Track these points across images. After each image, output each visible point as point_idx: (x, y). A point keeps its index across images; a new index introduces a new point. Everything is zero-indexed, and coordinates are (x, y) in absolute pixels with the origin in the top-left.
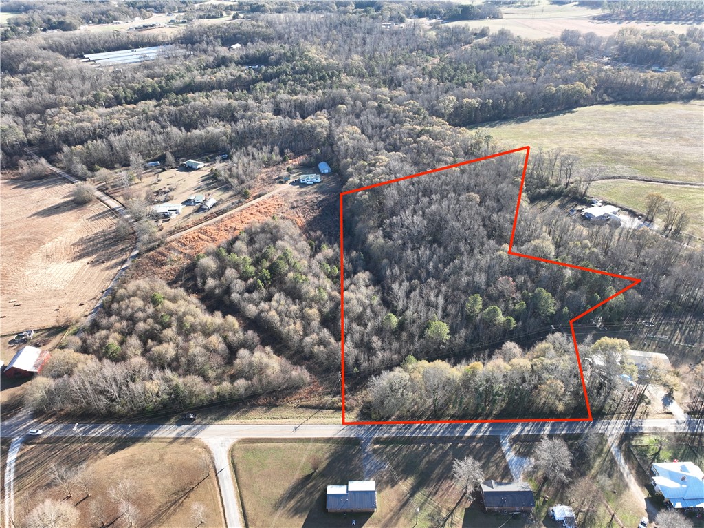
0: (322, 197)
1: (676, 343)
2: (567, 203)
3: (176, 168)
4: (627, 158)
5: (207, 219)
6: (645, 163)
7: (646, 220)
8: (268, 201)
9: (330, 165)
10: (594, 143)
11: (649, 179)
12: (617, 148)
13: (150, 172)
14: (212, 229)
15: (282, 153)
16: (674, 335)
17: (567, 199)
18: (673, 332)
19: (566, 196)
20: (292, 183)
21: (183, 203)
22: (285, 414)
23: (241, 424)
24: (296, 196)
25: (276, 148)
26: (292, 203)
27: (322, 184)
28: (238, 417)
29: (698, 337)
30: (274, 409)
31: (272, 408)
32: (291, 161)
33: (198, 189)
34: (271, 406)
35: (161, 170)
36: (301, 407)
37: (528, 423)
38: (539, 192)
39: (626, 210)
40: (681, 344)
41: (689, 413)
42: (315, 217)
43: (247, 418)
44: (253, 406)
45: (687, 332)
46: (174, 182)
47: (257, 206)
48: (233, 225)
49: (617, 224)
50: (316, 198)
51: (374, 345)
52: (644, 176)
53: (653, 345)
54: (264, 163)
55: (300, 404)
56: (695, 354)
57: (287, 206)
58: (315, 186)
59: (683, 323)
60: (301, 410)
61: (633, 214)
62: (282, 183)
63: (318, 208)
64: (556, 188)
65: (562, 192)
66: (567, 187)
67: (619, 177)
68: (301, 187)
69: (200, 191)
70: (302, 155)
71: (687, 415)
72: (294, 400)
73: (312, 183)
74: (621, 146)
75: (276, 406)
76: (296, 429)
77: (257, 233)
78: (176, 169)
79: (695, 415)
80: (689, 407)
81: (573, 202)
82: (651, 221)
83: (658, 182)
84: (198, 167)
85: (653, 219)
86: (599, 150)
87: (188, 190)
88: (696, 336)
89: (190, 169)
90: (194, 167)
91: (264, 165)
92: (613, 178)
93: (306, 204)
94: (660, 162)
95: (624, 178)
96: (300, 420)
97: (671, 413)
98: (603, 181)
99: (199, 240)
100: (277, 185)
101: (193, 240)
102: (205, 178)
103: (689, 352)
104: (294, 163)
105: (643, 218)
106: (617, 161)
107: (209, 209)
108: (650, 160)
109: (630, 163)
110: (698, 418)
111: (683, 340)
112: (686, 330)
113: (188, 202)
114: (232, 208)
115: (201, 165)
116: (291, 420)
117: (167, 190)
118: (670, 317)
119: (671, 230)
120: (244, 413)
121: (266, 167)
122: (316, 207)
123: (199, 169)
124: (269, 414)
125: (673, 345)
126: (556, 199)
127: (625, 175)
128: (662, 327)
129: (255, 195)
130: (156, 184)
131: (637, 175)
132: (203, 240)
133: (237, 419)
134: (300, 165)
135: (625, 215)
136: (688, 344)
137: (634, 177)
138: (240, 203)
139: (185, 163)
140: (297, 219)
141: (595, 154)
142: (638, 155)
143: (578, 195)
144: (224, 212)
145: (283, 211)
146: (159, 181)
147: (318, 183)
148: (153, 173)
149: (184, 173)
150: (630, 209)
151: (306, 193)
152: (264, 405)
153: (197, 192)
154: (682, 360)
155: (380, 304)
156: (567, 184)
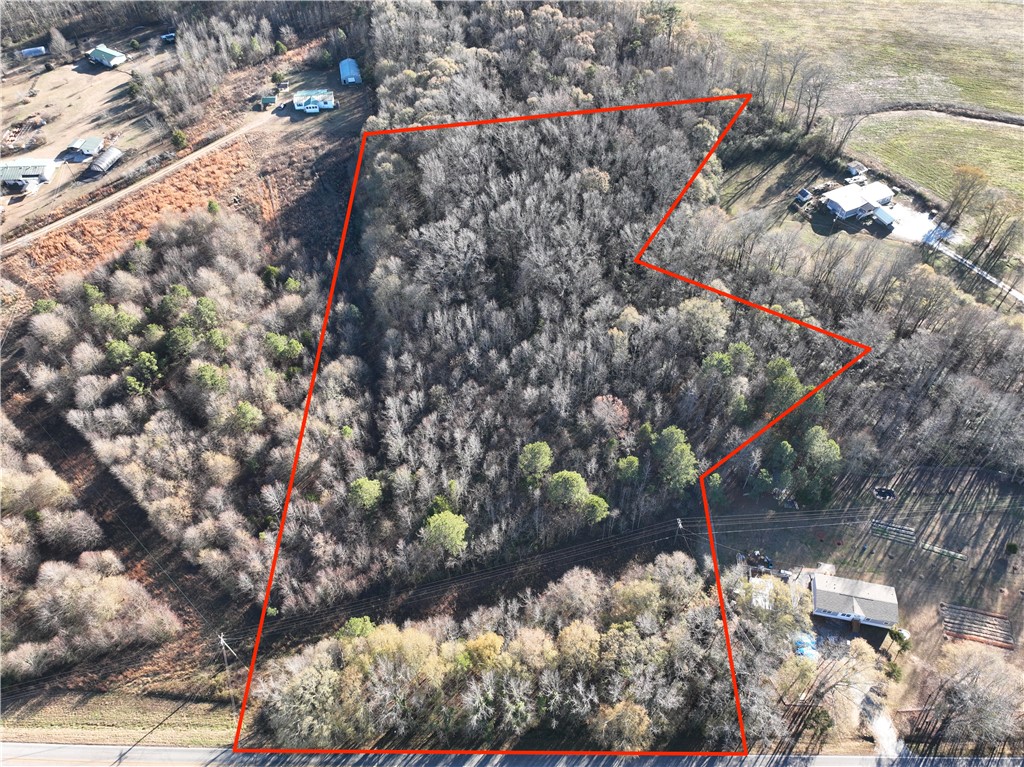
0: (328, 147)
1: (927, 546)
2: (798, 173)
3: (74, 63)
4: (945, 56)
5: (93, 198)
6: (979, 70)
7: (944, 219)
8: (220, 156)
9: (360, 66)
10: (891, 15)
11: (978, 110)
12: (933, 30)
13: (22, 71)
14: (95, 228)
15: (276, 35)
16: (927, 525)
17: (801, 160)
18: (928, 517)
19: (802, 153)
20: (279, 112)
21: (61, 157)
22: (112, 714)
23: (20, 740)
24: (279, 142)
25: (265, 24)
26: (264, 162)
27: (336, 113)
28: (19, 723)
29: (975, 530)
30: (94, 699)
31: (91, 697)
32: (290, 53)
33: (97, 121)
34: (92, 691)
35: (42, 67)
36: (151, 694)
37: (582, 757)
38: (750, 144)
39: (911, 192)
40: (936, 549)
41: (908, 740)
42: (300, 199)
43: (36, 725)
44: (56, 692)
45: (956, 516)
46: (59, 98)
47: (195, 169)
48: (138, 216)
49: (882, 230)
50: (316, 148)
51: (318, 552)
52: (967, 104)
53: (878, 552)
54: (234, 58)
55: (151, 687)
56: (956, 576)
57: (256, 166)
58: (320, 119)
59: (953, 493)
60: (149, 702)
61: (922, 204)
62: (257, 108)
63: (313, 174)
64: (785, 135)
65: (795, 144)
66: (807, 133)
67: (919, 106)
68: (293, 121)
69: (99, 126)
70: (317, 37)
71: (901, 745)
72: (141, 678)
73: (317, 110)
74: (942, 26)
75: (101, 692)
76: (121, 757)
77: (168, 245)
78: (73, 67)
79: (918, 743)
80: (912, 722)
81: (811, 168)
82: (954, 223)
83: (992, 119)
84: (112, 63)
85: (958, 217)
86: (895, 34)
87: (79, 122)
88: (970, 530)
89: (96, 67)
90: (105, 62)
91: (234, 64)
92: (907, 107)
93: (291, 164)
94: (1010, 67)
95: (927, 107)
96: (138, 733)
97: (871, 739)
98: (884, 116)
99: (66, 253)
100: (249, 115)
101: (53, 252)
102: (118, 91)
103: (946, 571)
104: (295, 59)
105: (941, 215)
106: (924, 64)
107: (104, 173)
108: (990, 63)
109: (949, 68)
110: (922, 755)
111: (942, 538)
112: (954, 511)
113: (70, 155)
114: (148, 174)
115: (118, 58)
116: (120, 732)
117: (38, 119)
118: (932, 475)
119: (988, 246)
120: (34, 709)
121: (239, 68)
122: (307, 172)
123: (115, 67)
124: (83, 714)
125: (919, 552)
126: (781, 160)
127: (933, 99)
128: (909, 502)
129: (198, 139)
130: (25, 103)
131: (955, 102)
132: (72, 252)
133: (14, 725)
134: (305, 63)
135: (906, 205)
136: (950, 549)
137: (948, 106)
138: (164, 161)
139: (89, 52)
140: (264, 203)
141: (885, 45)
142: (969, 47)
143: (824, 154)
144: (129, 182)
145: (243, 182)
146: (33, 95)
147: (329, 110)
148: (28, 75)
149: (85, 75)
150: (919, 190)
151: (298, 136)
152: (78, 690)
153: (94, 128)
154: (928, 591)
155: (356, 447)
156: (809, 126)
